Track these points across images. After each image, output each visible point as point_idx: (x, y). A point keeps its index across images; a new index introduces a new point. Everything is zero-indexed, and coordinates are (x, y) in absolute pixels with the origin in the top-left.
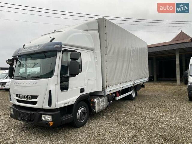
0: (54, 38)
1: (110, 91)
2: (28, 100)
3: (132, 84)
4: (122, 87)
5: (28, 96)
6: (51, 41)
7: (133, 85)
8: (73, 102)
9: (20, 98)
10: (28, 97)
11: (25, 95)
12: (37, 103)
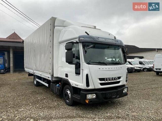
2: (115, 81)
9: (106, 81)
10: (116, 78)
11: (113, 78)
12: (120, 82)
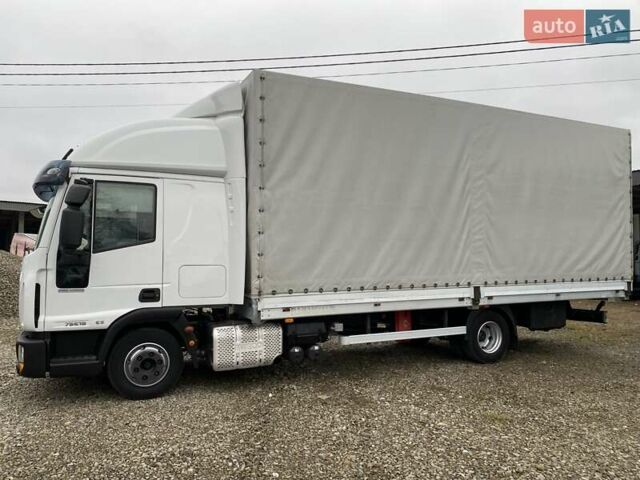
0: (71, 151)
1: (286, 310)
3: (461, 299)
4: (377, 305)
7: (467, 303)
8: (102, 322)
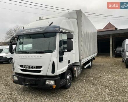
0: (52, 23)
1: (83, 62)
2: (33, 69)
4: (88, 60)
5: (33, 66)
6: (50, 25)
8: (66, 70)
9: (24, 68)
12: (41, 71)
